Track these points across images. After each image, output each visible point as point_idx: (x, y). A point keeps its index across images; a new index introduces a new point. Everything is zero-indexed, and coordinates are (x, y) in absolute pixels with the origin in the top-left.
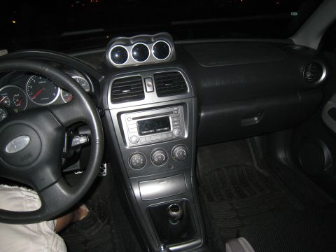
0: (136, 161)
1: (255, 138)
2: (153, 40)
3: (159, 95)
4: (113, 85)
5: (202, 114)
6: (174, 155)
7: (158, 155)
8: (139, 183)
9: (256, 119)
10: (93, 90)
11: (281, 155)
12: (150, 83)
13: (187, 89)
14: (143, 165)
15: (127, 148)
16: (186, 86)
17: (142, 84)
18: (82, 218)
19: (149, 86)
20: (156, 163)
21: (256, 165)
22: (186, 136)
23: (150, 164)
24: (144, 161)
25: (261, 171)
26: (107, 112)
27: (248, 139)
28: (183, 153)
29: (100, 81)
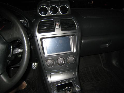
0: (49, 63)
1: (103, 54)
2: (60, 5)
3: (62, 30)
4: (39, 24)
5: (83, 41)
6: (68, 61)
7: (60, 60)
8: (50, 74)
9: (107, 45)
10: (29, 26)
11: (114, 62)
12: (58, 24)
13: (76, 28)
14: (53, 65)
15: (45, 56)
16: (76, 26)
17: (54, 25)
18: (23, 88)
19: (57, 25)
20: (59, 64)
21: (103, 66)
22: (75, 51)
23: (56, 65)
24: (53, 63)
25: (105, 69)
26: (35, 37)
27: (99, 55)
28: (73, 60)
29: (32, 21)
